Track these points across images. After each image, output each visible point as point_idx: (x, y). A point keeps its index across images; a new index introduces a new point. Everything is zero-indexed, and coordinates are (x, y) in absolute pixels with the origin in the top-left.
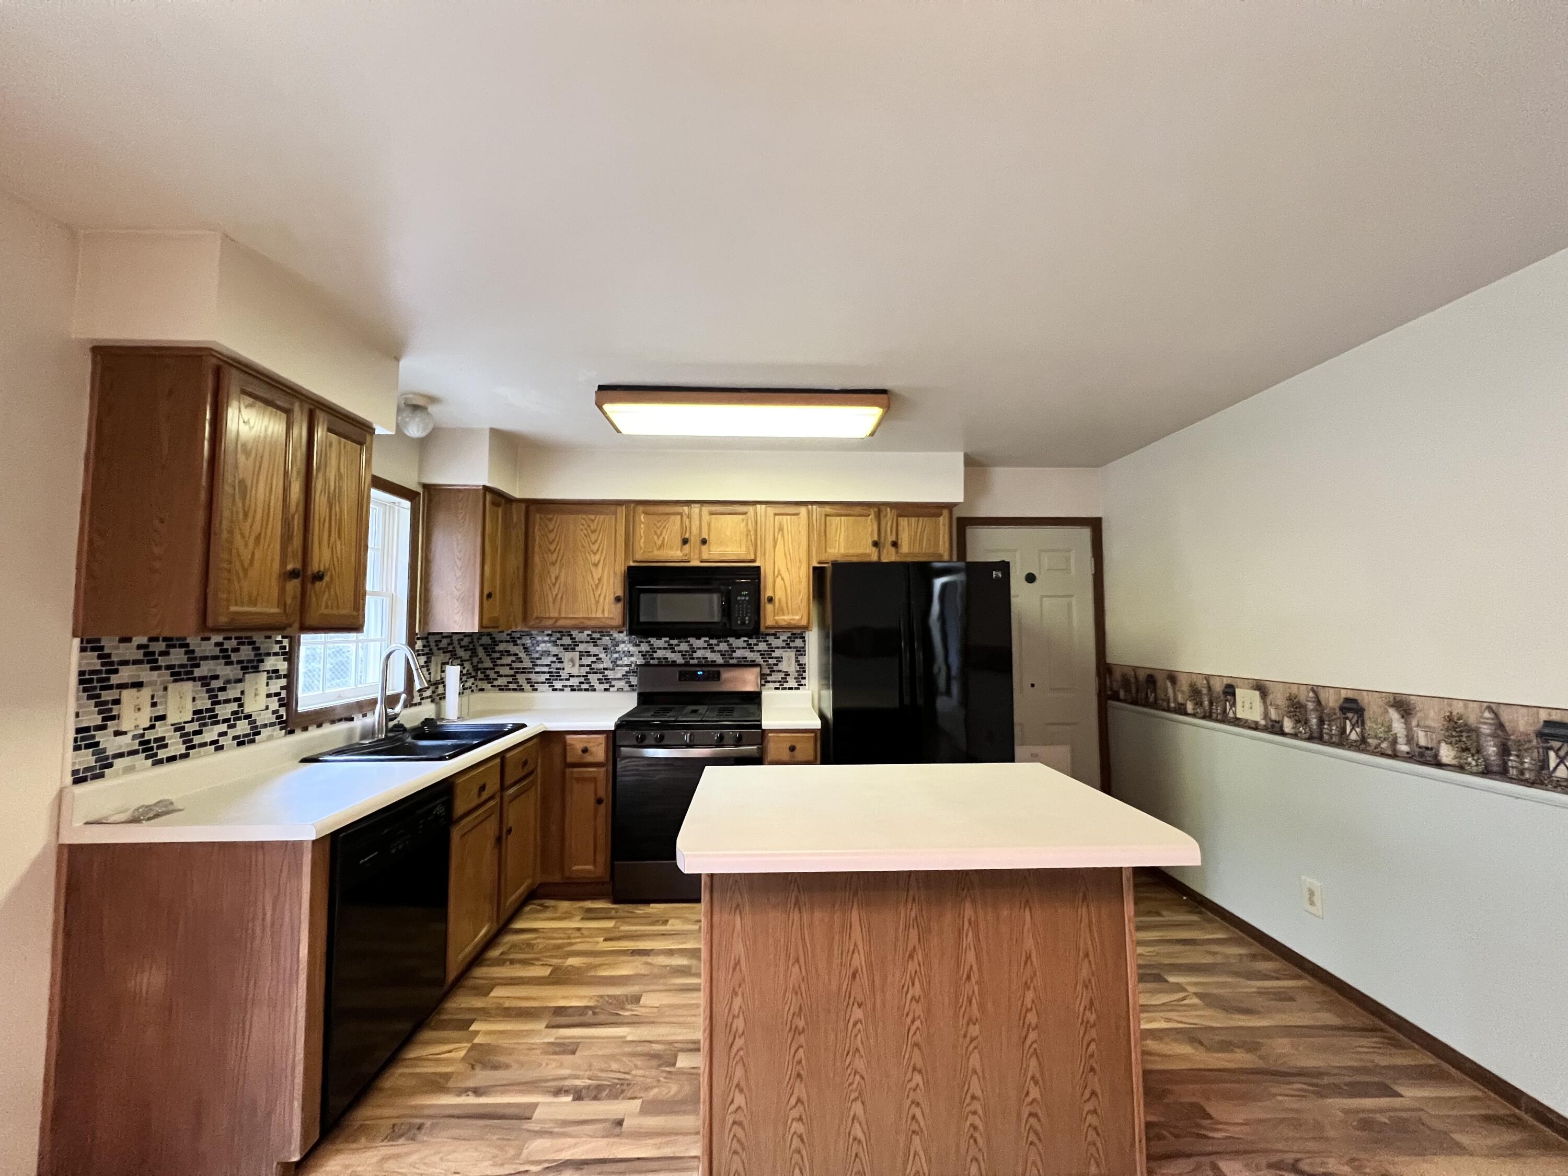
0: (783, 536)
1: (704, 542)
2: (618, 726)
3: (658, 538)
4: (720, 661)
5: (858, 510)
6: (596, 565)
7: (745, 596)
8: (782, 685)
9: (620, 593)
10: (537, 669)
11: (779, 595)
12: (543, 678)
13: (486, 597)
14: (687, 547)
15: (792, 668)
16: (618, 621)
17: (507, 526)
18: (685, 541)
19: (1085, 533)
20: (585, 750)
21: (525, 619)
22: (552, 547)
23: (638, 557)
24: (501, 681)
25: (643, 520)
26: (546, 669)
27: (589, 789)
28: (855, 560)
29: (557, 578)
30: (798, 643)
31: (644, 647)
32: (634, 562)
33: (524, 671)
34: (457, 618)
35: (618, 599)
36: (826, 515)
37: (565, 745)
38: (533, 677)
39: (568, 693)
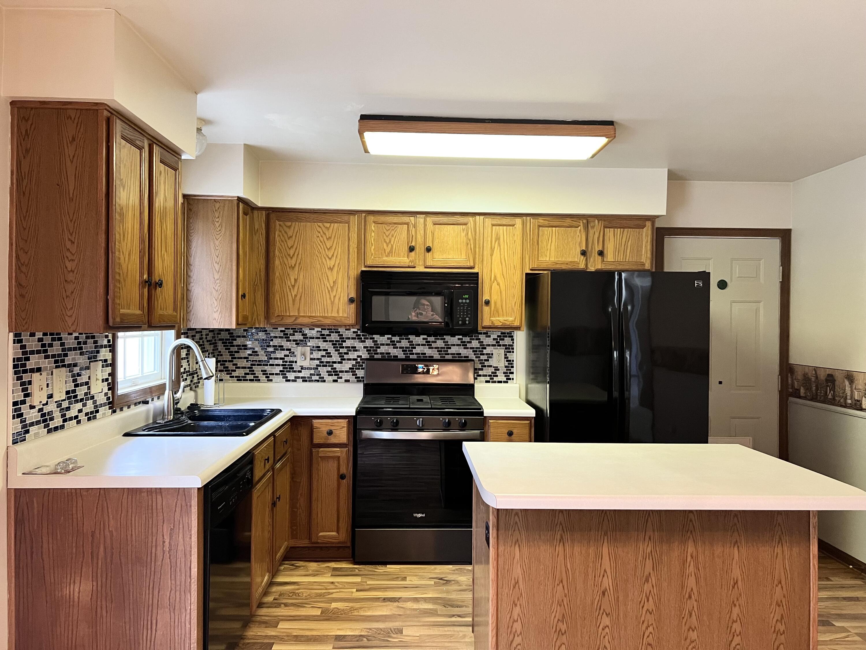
0: (499, 245)
1: (429, 250)
2: (360, 411)
3: (387, 246)
4: (437, 356)
5: (568, 221)
6: (331, 269)
7: (466, 299)
8: (491, 379)
9: (353, 295)
10: (271, 362)
11: (494, 298)
12: (277, 370)
13: (241, 297)
14: (413, 253)
15: (502, 364)
16: (352, 320)
17: (253, 231)
18: (412, 249)
19: (776, 243)
20: (330, 433)
21: (267, 317)
22: (292, 252)
23: (369, 262)
24: (239, 372)
25: (373, 228)
26: (280, 362)
27: (332, 466)
28: (564, 267)
29: (296, 280)
30: (507, 341)
31: (369, 343)
32: (365, 267)
33: (260, 363)
34: (216, 315)
35: (351, 300)
36: (539, 226)
37: (312, 430)
38: (268, 368)
39: (300, 383)
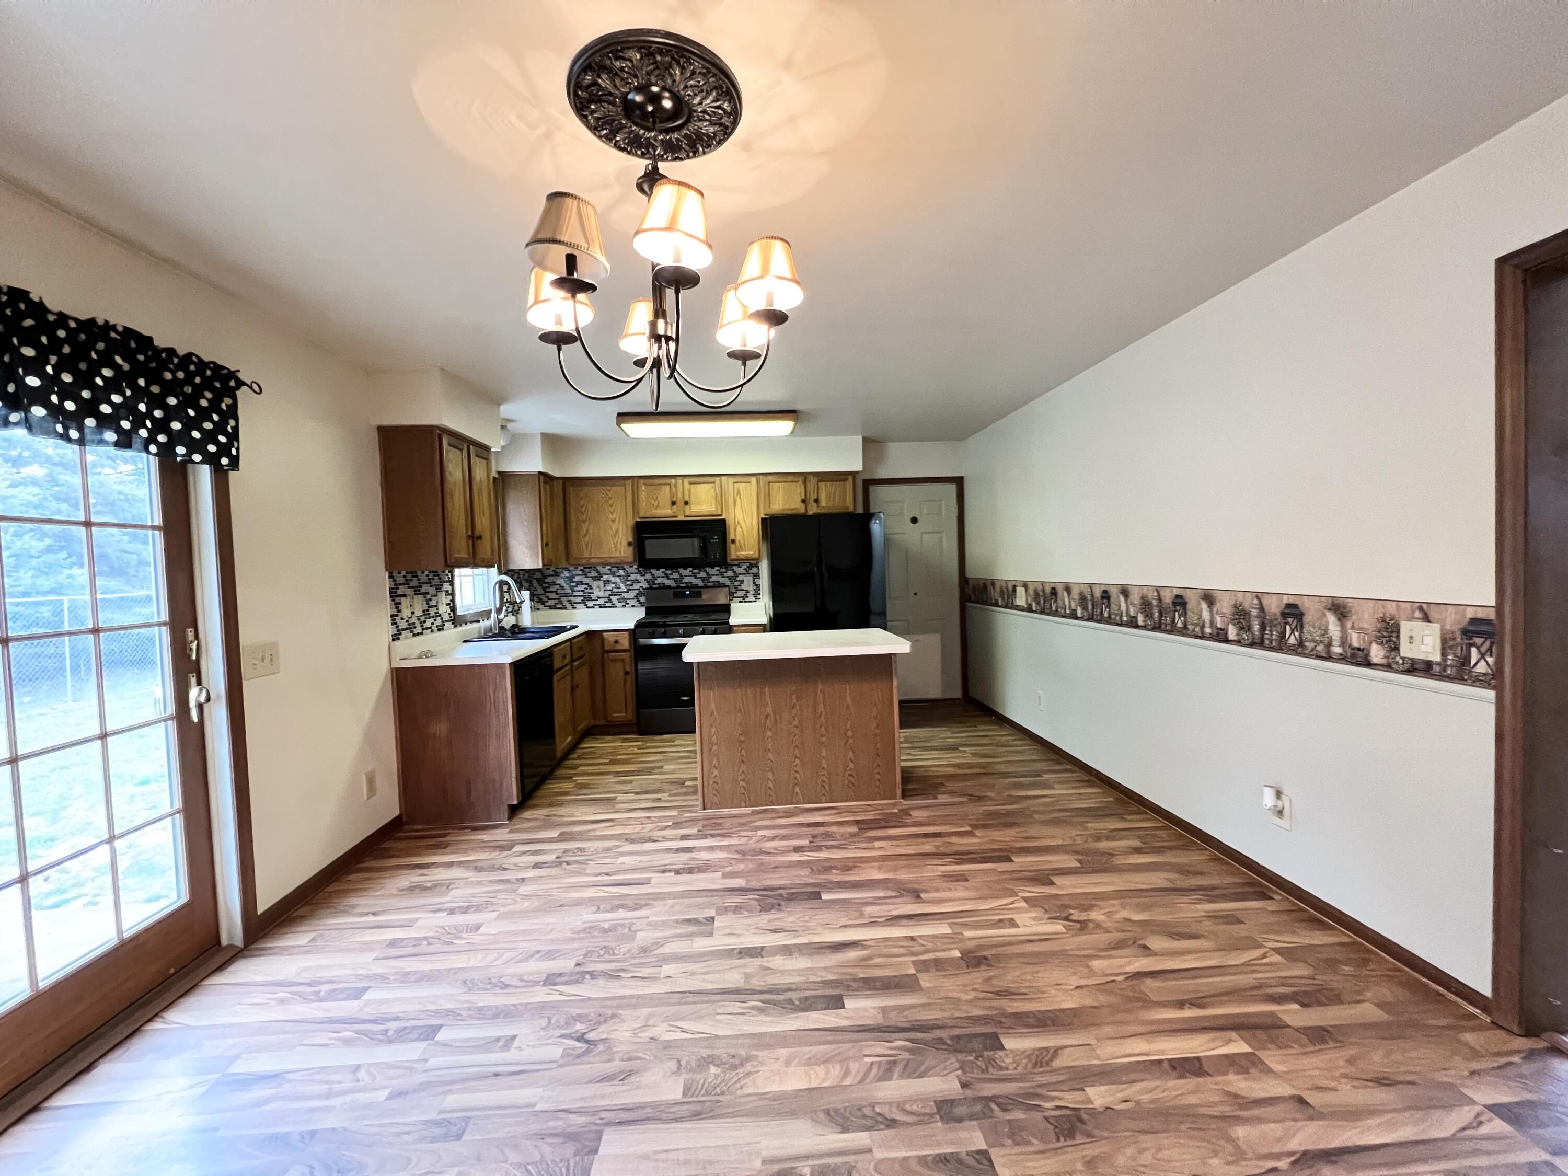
0: (740, 497)
1: (686, 503)
2: (637, 626)
3: (655, 502)
4: (701, 584)
5: (791, 478)
6: (613, 521)
7: (716, 539)
8: (744, 599)
9: (631, 540)
10: (575, 594)
11: (739, 538)
12: (579, 599)
13: (545, 545)
14: (675, 507)
15: (751, 588)
16: (631, 559)
17: (552, 495)
18: (673, 503)
19: (953, 488)
20: (616, 642)
21: (567, 559)
22: (583, 509)
23: (642, 515)
24: (551, 603)
25: (644, 489)
26: (581, 593)
27: (620, 666)
28: (789, 512)
29: (587, 531)
30: (754, 570)
31: (648, 576)
32: (639, 518)
33: (566, 595)
34: (527, 560)
35: (630, 544)
36: (769, 483)
37: (603, 640)
38: (572, 599)
39: (597, 609)
